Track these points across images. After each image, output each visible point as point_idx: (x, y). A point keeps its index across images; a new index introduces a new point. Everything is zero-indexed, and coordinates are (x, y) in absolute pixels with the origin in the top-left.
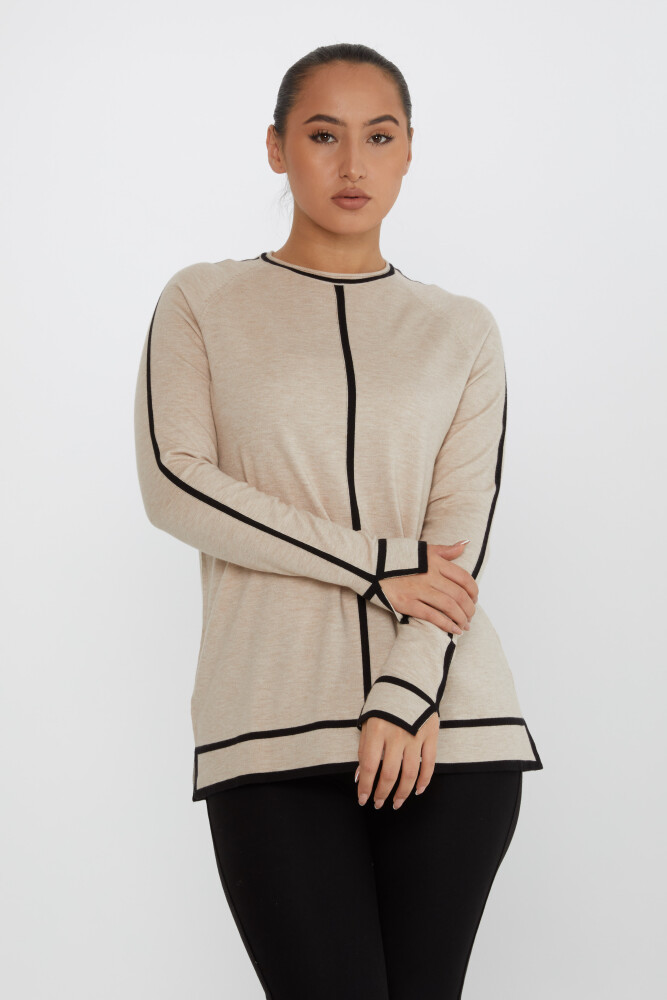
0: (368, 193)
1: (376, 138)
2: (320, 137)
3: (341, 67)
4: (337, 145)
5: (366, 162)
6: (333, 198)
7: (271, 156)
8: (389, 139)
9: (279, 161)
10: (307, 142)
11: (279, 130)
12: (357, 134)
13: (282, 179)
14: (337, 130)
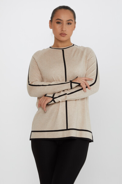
0: (66, 34)
1: (69, 24)
2: (58, 23)
3: (63, 10)
4: (61, 24)
5: (66, 28)
6: (60, 34)
7: (50, 25)
8: (71, 24)
9: (51, 26)
10: (56, 24)
11: (51, 21)
12: (65, 23)
13: (51, 30)
14: (61, 22)
